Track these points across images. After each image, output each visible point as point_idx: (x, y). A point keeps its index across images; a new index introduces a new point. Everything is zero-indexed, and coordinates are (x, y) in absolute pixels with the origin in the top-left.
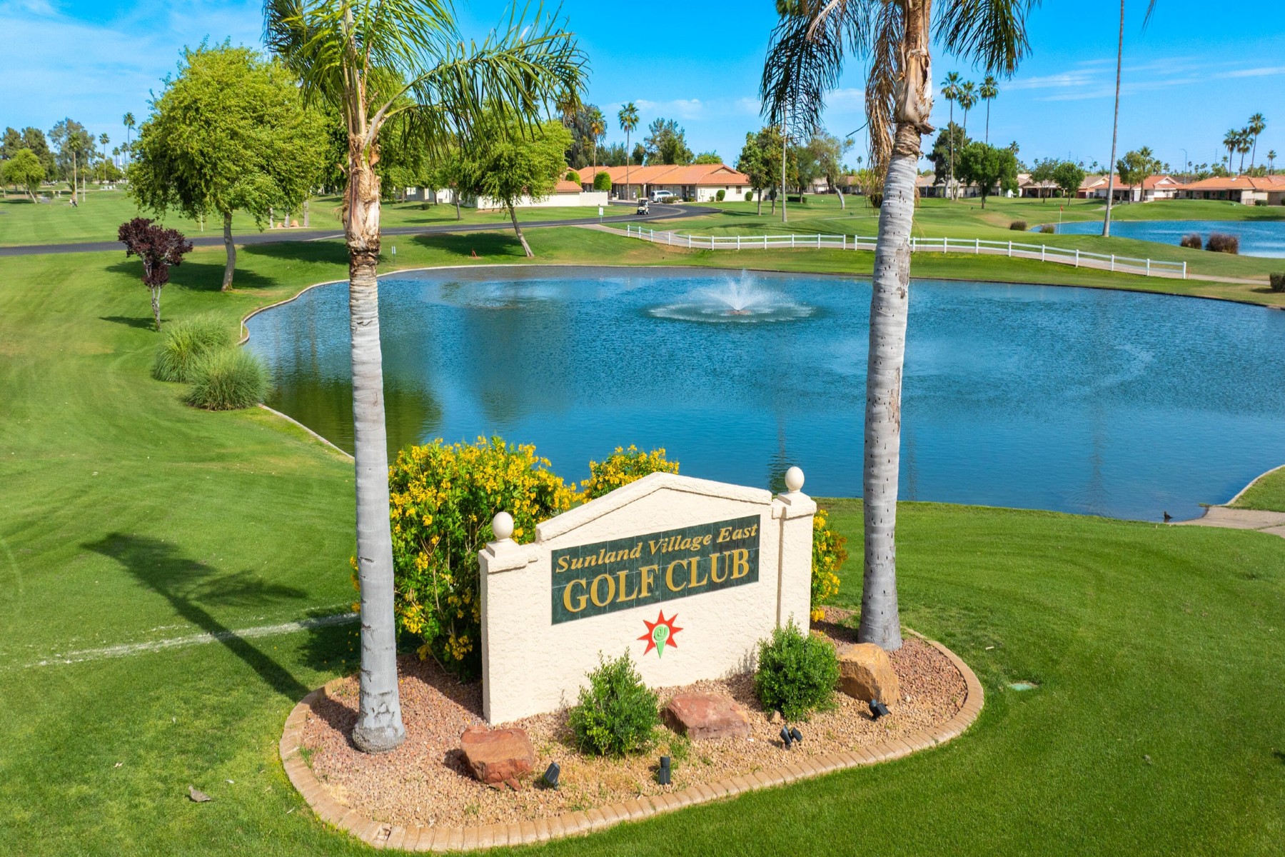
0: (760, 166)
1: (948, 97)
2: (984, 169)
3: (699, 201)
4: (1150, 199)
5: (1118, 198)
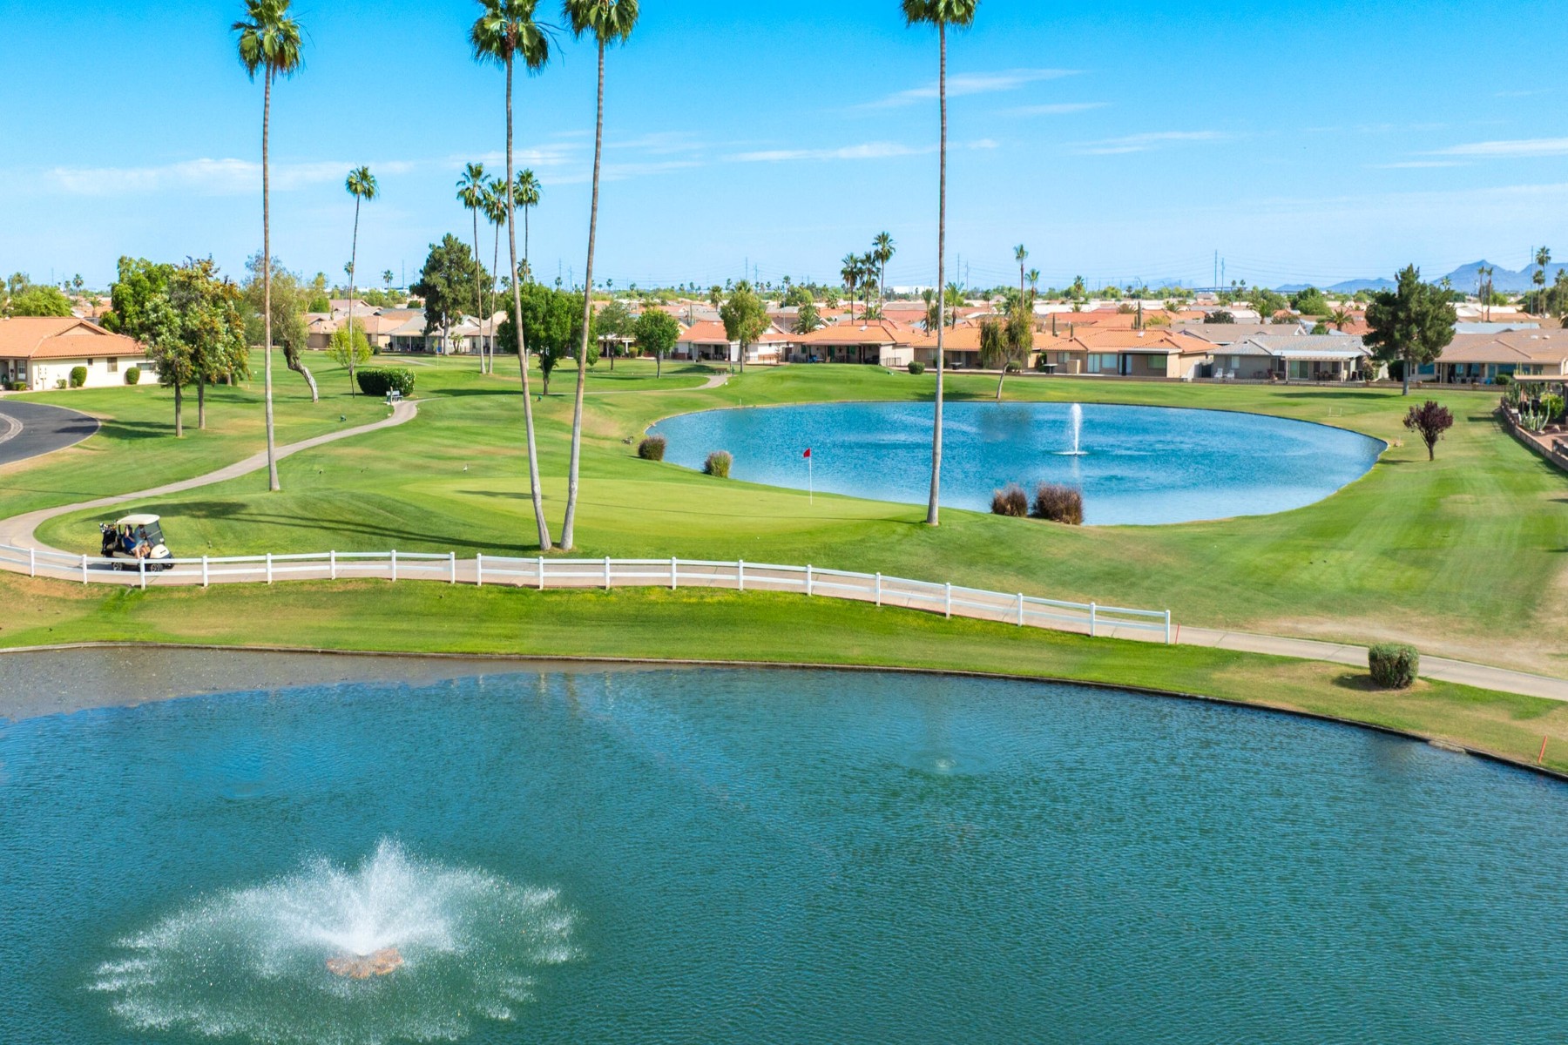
0: (180, 343)
1: (469, 203)
2: (547, 329)
3: (37, 388)
4: (754, 357)
5: (706, 356)
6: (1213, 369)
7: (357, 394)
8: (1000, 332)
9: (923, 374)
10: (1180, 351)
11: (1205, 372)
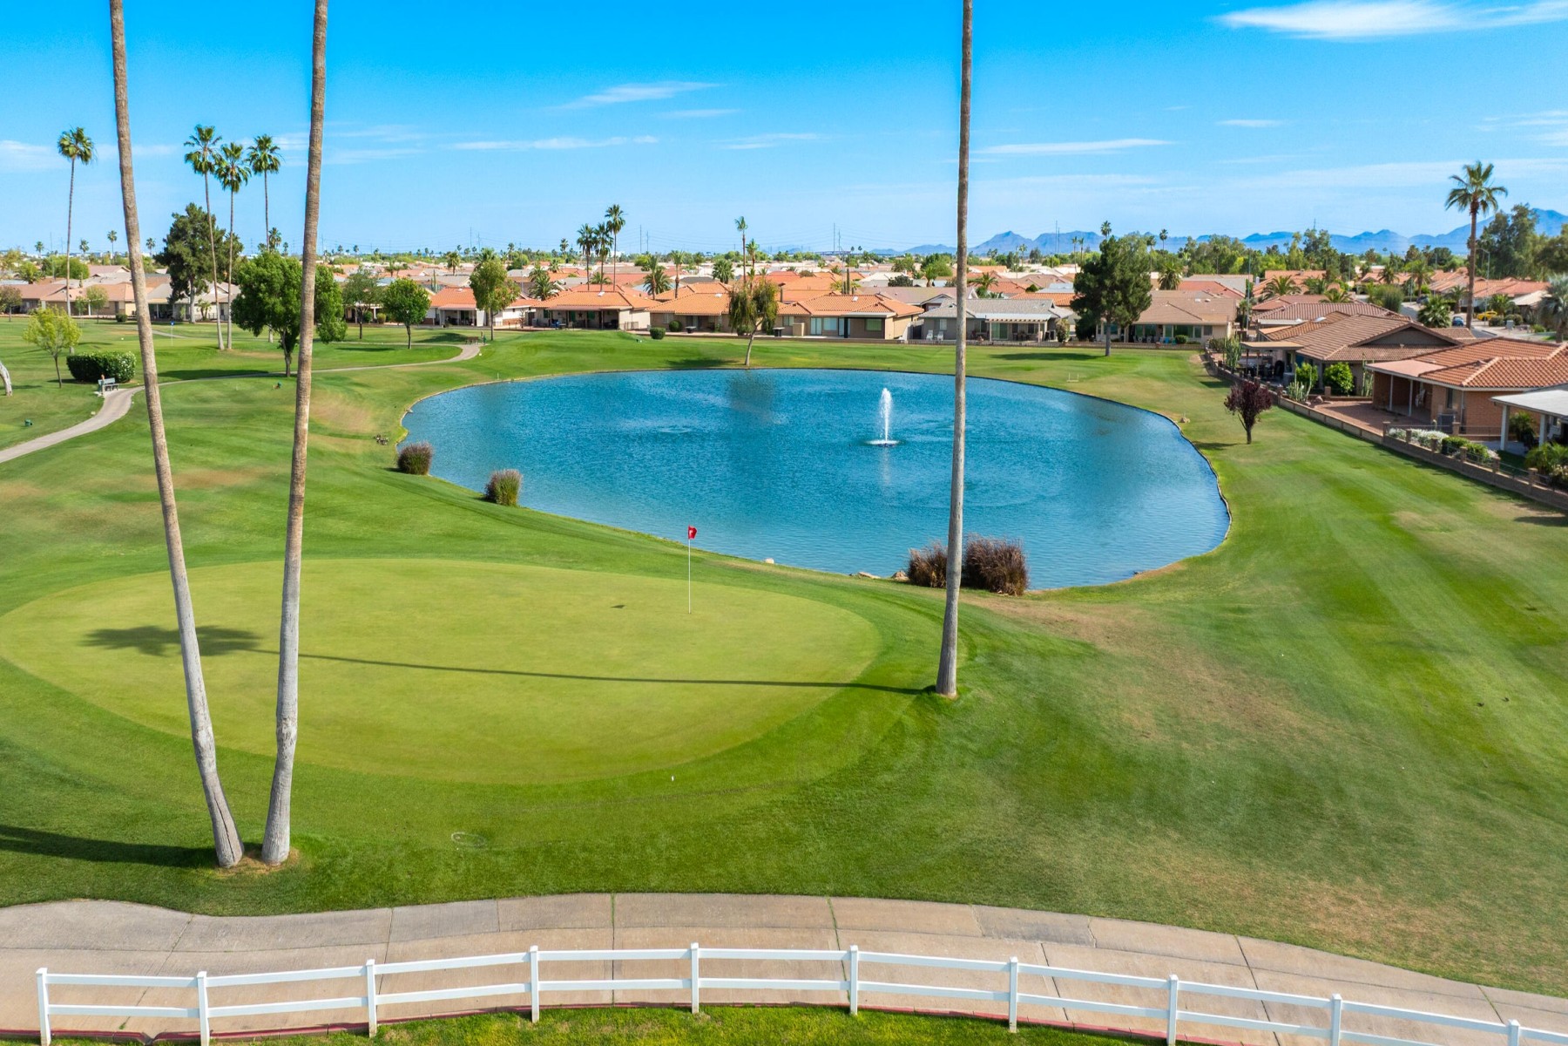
1: (199, 168)
4: (499, 321)
5: (453, 322)
6: (924, 331)
7: (65, 381)
8: (749, 302)
9: (665, 339)
10: (894, 314)
11: (916, 334)
